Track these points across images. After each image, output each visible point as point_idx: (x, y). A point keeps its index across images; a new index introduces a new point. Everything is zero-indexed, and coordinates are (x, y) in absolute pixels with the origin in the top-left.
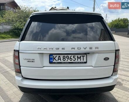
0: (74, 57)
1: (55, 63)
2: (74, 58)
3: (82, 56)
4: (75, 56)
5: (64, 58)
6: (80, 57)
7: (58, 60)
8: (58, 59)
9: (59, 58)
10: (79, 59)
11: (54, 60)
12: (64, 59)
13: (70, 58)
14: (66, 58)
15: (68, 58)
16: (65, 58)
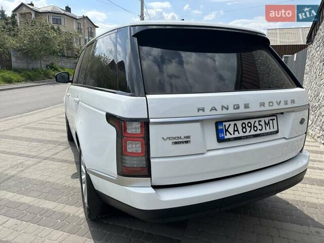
0: (260, 123)
1: (229, 140)
2: (260, 125)
3: (271, 120)
4: (261, 121)
5: (243, 128)
6: (269, 122)
7: (234, 134)
8: (234, 131)
9: (236, 129)
10: (267, 125)
11: (227, 133)
12: (244, 130)
13: (254, 127)
14: (247, 127)
15: (251, 127)
16: (245, 127)
